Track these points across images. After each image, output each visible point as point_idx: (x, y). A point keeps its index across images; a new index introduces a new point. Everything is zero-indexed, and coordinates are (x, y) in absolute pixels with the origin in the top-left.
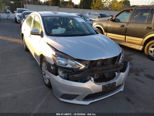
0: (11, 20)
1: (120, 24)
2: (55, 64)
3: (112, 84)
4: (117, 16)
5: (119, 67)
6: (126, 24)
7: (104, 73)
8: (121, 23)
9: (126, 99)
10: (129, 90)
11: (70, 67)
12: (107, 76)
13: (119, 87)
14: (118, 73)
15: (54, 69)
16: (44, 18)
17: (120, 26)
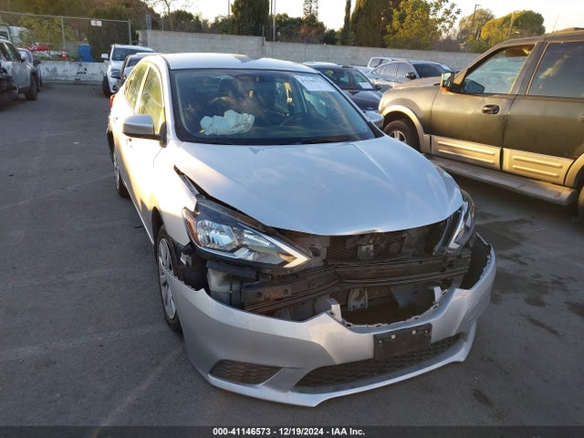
0: (91, 85)
1: (483, 102)
2: (191, 243)
3: (414, 332)
4: (470, 71)
5: (451, 266)
6: (504, 100)
7: (392, 289)
8: (486, 98)
9: (475, 394)
10: (491, 360)
11: (250, 258)
12: (402, 301)
13: (449, 346)
14: (442, 289)
15: (190, 263)
16: (177, 76)
17: (480, 111)
